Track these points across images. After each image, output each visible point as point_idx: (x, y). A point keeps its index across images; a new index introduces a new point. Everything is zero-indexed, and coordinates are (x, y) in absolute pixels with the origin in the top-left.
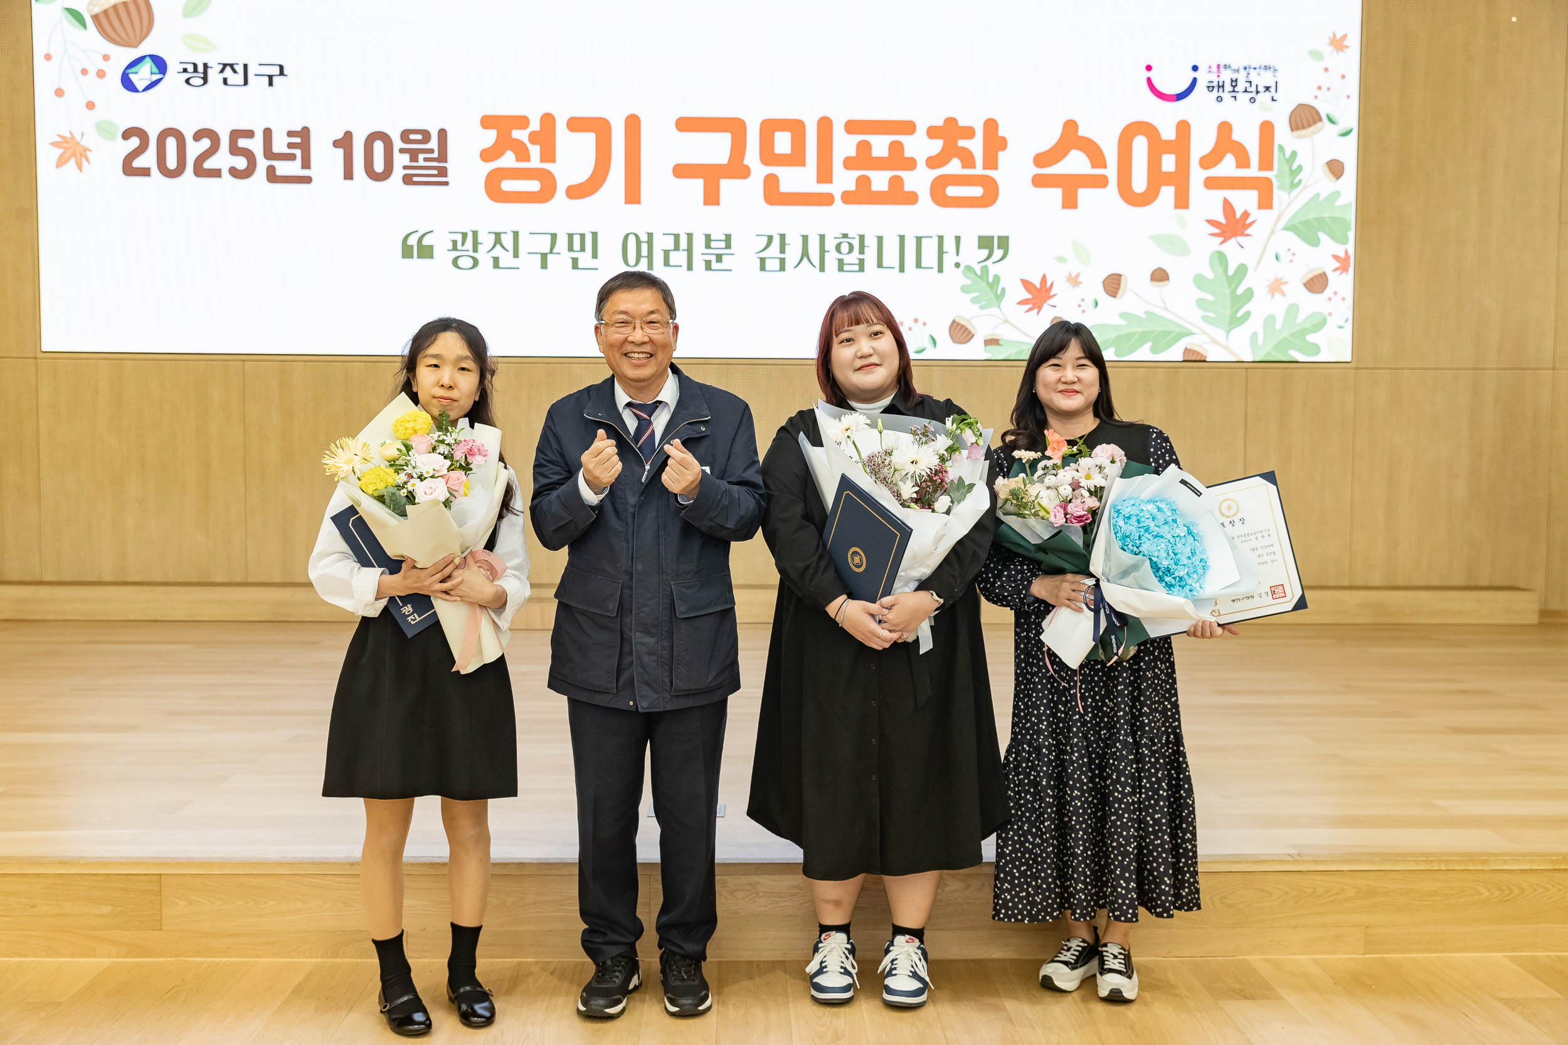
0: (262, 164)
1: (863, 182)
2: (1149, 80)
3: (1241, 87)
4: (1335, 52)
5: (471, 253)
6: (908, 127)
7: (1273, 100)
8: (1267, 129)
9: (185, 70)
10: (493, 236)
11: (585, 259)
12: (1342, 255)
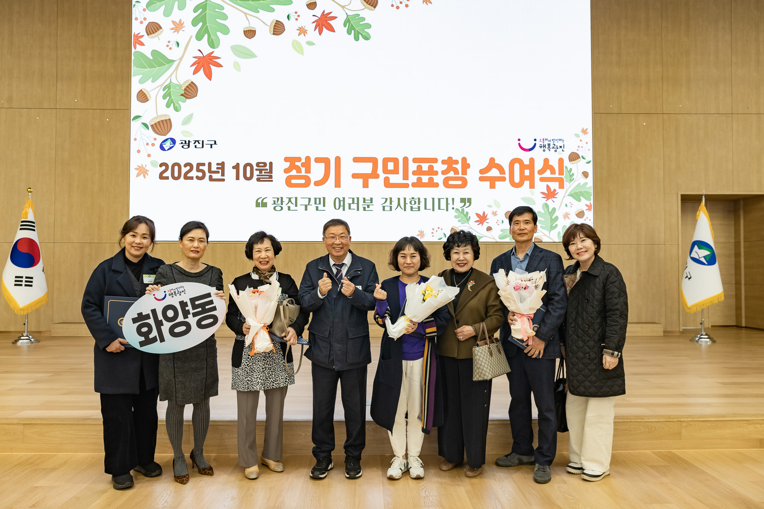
0: (208, 175)
1: (419, 179)
2: (519, 144)
3: (551, 146)
4: (583, 134)
5: (280, 205)
6: (435, 160)
7: (563, 151)
8: (561, 161)
9: (182, 143)
10: (288, 199)
11: (321, 207)
12: (589, 204)
